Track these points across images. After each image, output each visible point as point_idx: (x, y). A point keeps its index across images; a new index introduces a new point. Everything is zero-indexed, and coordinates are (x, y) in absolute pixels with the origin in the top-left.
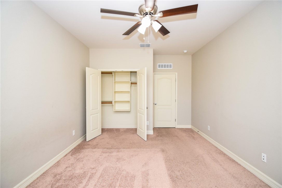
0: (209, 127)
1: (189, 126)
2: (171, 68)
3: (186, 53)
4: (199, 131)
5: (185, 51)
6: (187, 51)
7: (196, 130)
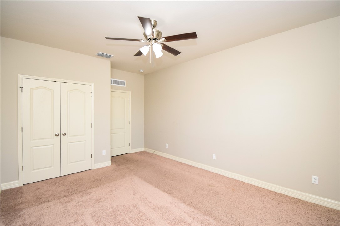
0: (167, 145)
1: (142, 149)
2: (124, 85)
3: (142, 72)
4: (155, 151)
5: (142, 71)
6: (144, 71)
7: (151, 151)
